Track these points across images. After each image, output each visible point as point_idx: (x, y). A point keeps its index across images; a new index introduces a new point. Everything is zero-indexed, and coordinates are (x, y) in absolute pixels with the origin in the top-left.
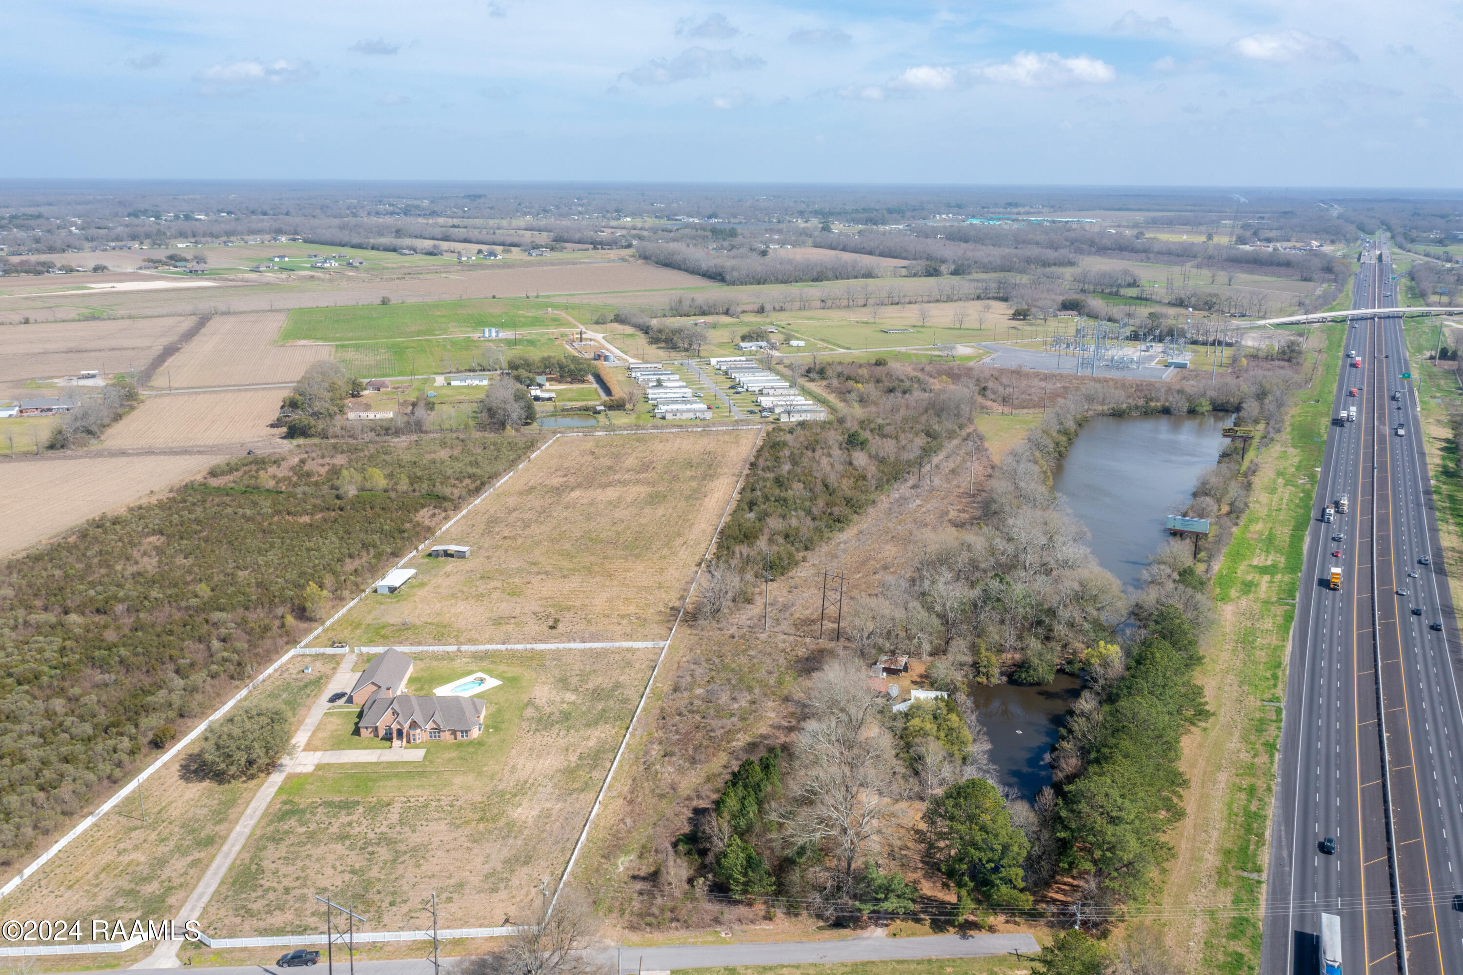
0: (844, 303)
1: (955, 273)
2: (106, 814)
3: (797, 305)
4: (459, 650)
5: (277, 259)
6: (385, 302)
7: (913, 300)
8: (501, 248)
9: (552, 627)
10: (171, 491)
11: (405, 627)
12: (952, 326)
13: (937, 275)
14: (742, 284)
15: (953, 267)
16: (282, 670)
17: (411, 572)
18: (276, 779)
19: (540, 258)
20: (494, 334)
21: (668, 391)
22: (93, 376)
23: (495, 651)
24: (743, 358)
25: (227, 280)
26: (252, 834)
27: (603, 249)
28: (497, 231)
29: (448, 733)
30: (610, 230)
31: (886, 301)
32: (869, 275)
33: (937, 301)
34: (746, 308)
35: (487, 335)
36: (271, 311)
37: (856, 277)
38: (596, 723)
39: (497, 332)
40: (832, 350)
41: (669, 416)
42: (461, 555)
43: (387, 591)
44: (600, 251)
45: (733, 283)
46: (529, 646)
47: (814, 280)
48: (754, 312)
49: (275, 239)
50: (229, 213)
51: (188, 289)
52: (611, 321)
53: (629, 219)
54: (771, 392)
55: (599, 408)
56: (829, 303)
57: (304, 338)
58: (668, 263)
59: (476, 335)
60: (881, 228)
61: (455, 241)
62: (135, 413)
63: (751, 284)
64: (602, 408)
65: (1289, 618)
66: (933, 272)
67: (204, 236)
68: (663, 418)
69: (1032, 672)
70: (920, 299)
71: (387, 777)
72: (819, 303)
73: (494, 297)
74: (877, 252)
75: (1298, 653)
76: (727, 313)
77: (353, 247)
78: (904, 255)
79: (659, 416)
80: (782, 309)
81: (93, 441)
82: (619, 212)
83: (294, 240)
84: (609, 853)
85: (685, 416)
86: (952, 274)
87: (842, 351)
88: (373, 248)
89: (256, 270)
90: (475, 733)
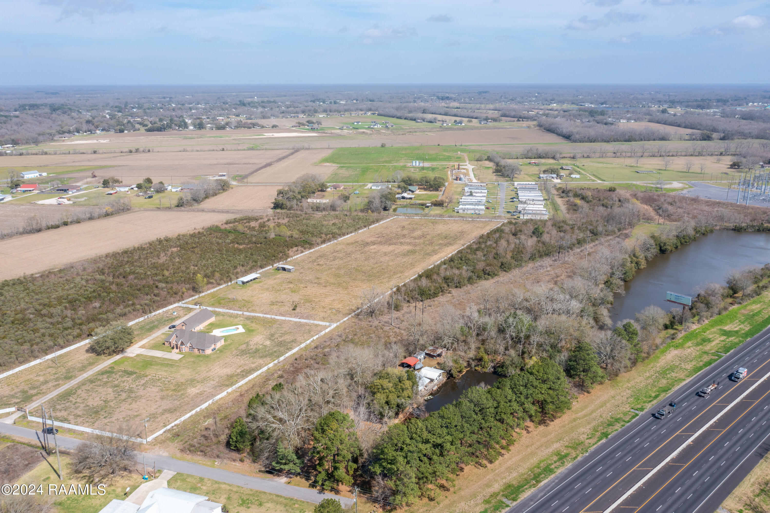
0: (629, 154)
1: (723, 139)
2: (48, 360)
3: (598, 155)
4: (243, 314)
5: (356, 123)
6: (383, 146)
7: (675, 154)
8: (467, 119)
9: (294, 309)
10: (203, 229)
11: (234, 300)
12: (685, 170)
13: (709, 140)
14: (580, 142)
15: (722, 135)
16: (167, 312)
17: (259, 275)
18: (118, 357)
19: (485, 125)
20: (417, 164)
21: (474, 198)
22: (224, 176)
23: (258, 317)
24: (534, 183)
25: (324, 133)
26: (87, 378)
27: (523, 121)
28: (476, 111)
29: (196, 350)
30: (537, 111)
31: (656, 154)
32: (663, 139)
33: (692, 155)
34: (565, 155)
35: (414, 164)
36: (329, 148)
37: (654, 140)
38: (266, 356)
39: (419, 163)
40: (594, 181)
41: (461, 211)
42: (289, 270)
43: (241, 283)
44: (521, 122)
45: (575, 141)
46: (273, 317)
47: (626, 141)
48: (570, 157)
49: (365, 113)
50: (357, 100)
51: (304, 137)
52: (486, 160)
53: (555, 105)
54: (531, 202)
55: (428, 205)
56: (618, 154)
57: (328, 162)
58: (550, 130)
59: (409, 164)
60: (705, 111)
61: (450, 115)
62: (226, 193)
63: (586, 142)
64: (430, 205)
65: (709, 363)
66: (708, 138)
67: (335, 111)
68: (458, 212)
69: (505, 369)
70: (679, 154)
71: (157, 364)
72: (612, 154)
73: (439, 145)
74: (683, 125)
75: (689, 385)
76: (553, 158)
77: (397, 118)
78: (699, 127)
79: (456, 211)
80: (588, 157)
81: (196, 204)
82: (552, 101)
83: (373, 114)
84: (207, 417)
85: (469, 212)
86: (721, 139)
87: (599, 181)
88: (405, 119)
89: (341, 129)
90: (209, 351)
